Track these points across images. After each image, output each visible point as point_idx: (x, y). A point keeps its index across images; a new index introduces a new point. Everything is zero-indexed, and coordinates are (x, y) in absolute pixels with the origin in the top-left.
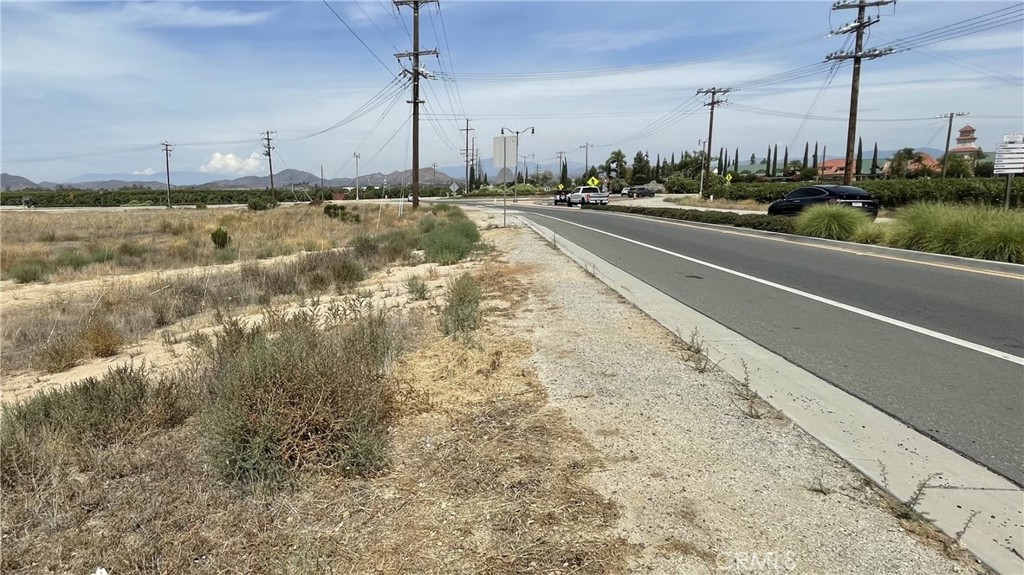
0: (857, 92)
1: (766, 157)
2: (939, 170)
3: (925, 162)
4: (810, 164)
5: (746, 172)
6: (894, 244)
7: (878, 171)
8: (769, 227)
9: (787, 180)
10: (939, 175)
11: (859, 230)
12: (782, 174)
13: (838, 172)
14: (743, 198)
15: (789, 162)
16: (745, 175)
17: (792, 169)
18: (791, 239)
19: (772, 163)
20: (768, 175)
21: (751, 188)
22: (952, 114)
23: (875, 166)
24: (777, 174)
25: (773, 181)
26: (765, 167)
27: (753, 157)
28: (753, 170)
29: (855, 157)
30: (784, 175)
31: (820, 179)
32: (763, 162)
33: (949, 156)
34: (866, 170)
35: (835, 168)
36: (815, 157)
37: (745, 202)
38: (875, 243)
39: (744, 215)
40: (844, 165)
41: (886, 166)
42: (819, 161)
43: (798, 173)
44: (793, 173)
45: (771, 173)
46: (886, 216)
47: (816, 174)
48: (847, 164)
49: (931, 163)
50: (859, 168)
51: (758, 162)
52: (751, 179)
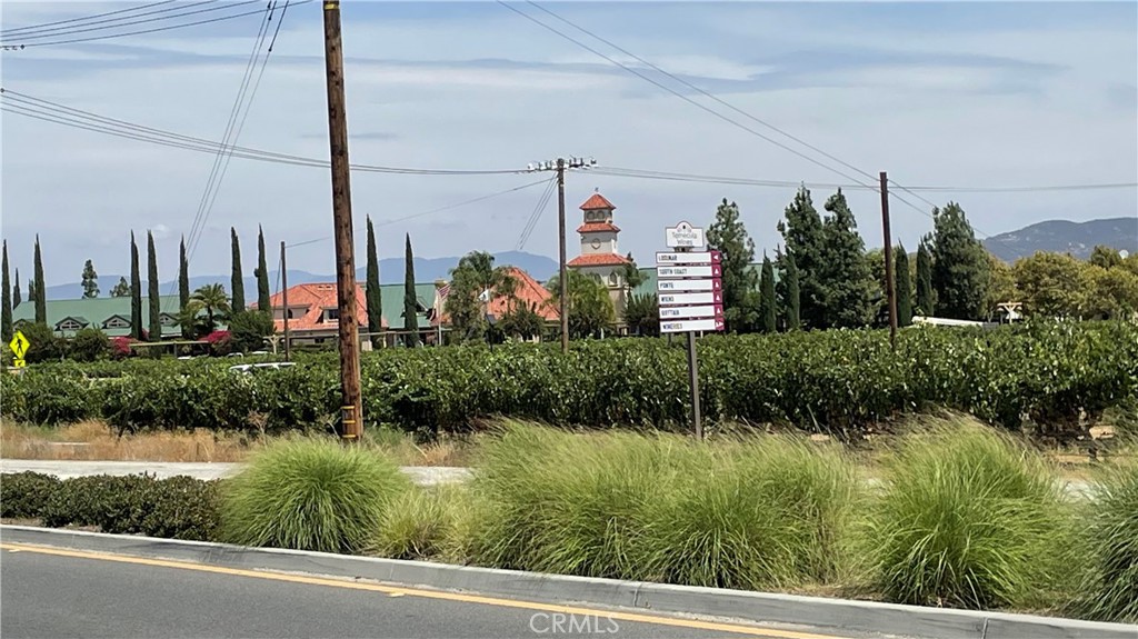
0: (340, 83)
1: (128, 274)
2: (553, 317)
3: (521, 294)
4: (251, 299)
5: (73, 323)
6: (475, 553)
7: (422, 321)
8: (150, 521)
9: (195, 351)
10: (554, 334)
11: (392, 516)
12: (178, 330)
13: (327, 323)
14: (71, 415)
15: (192, 292)
16: (71, 334)
17: (203, 312)
18: (213, 556)
19: (144, 293)
20: (142, 337)
21: (87, 380)
22: (560, 162)
23: (412, 306)
24: (166, 330)
25: (156, 353)
26: (124, 307)
27: (89, 273)
28: (95, 316)
29: (361, 276)
30: (186, 336)
31: (281, 346)
32: (119, 291)
33: (571, 280)
34: (392, 318)
35: (315, 313)
36: (261, 273)
37: (76, 430)
38: (431, 553)
39: (72, 483)
40: (335, 303)
41: (438, 303)
42: (274, 287)
43: (221, 327)
44: (207, 329)
45: (146, 327)
46: (449, 461)
47: (270, 330)
48: (342, 302)
49: (535, 296)
50: (374, 311)
51: (104, 290)
52: (90, 348)
